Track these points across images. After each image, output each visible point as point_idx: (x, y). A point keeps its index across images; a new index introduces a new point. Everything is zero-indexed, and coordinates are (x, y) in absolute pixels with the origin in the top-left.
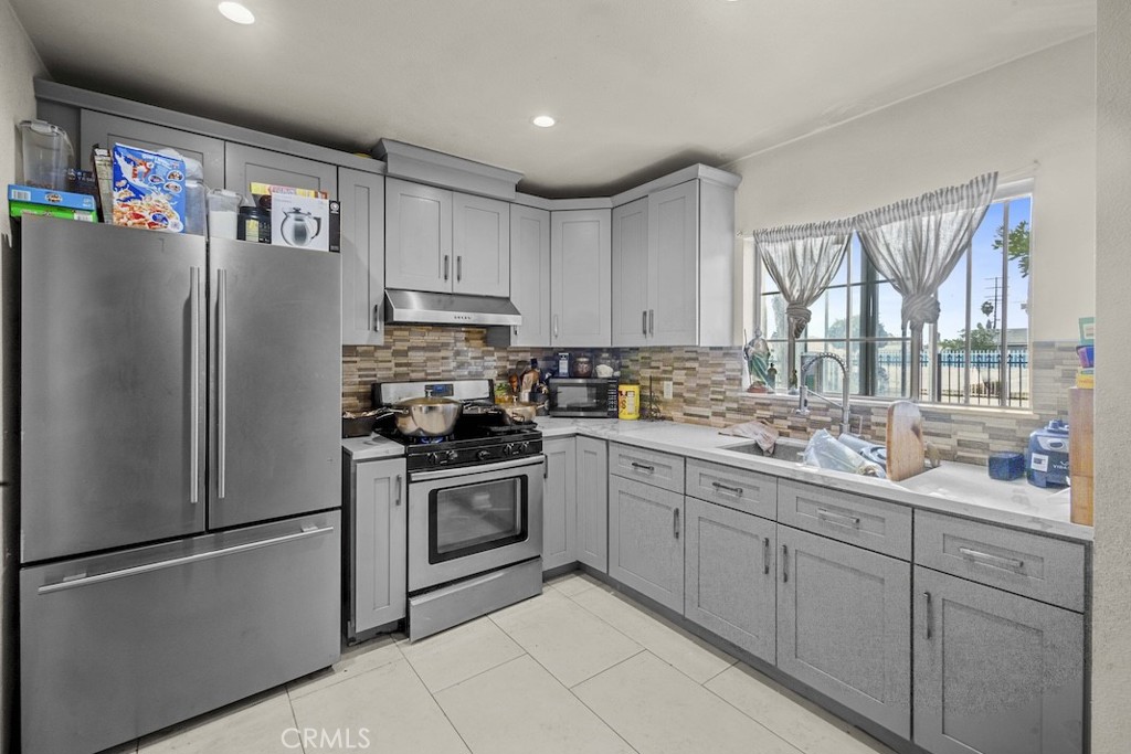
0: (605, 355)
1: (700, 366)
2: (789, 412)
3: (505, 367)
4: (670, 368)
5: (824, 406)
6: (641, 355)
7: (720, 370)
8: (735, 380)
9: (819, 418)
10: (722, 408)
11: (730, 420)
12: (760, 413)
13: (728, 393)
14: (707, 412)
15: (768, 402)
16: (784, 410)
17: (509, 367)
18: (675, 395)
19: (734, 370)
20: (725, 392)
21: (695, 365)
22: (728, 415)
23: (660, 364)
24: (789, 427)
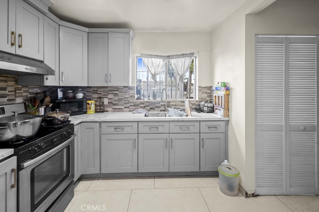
0: (80, 89)
1: (120, 92)
2: (150, 104)
3: (28, 96)
4: (107, 94)
5: (159, 102)
6: (92, 89)
7: (127, 94)
8: (133, 97)
9: (158, 105)
10: (128, 105)
11: (131, 109)
12: (141, 105)
13: (130, 101)
14: (123, 107)
15: (144, 102)
16: (148, 104)
17: (29, 96)
18: (109, 103)
19: (132, 94)
20: (129, 100)
21: (118, 92)
22: (130, 107)
23: (102, 92)
24: (150, 109)
